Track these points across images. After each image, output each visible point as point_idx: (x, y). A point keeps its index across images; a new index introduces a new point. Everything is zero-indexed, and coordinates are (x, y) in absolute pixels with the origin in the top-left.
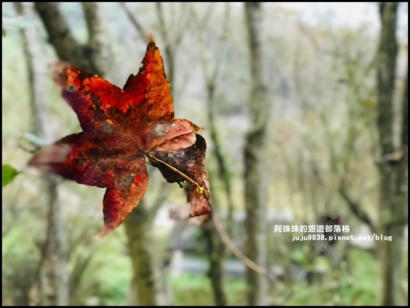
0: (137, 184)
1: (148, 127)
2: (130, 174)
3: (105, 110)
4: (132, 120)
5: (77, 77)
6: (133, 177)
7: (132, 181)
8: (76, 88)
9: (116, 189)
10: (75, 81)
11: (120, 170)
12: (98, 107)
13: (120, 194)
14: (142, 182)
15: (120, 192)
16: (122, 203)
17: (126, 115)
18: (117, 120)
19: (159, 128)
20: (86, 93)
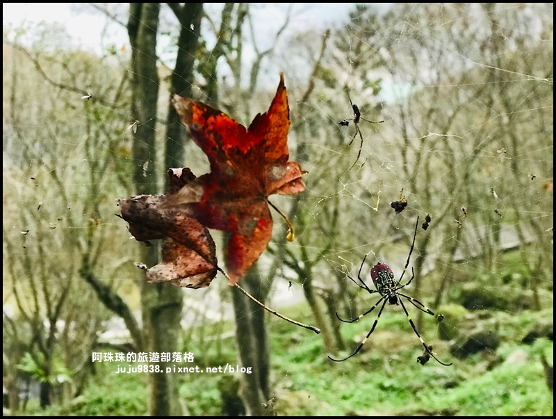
0: (261, 229)
1: (265, 170)
2: (252, 218)
3: (226, 151)
4: (251, 162)
5: (203, 115)
6: (256, 221)
7: (257, 226)
8: (200, 127)
9: (239, 234)
10: (200, 119)
11: (242, 215)
12: (220, 148)
13: (242, 239)
14: (266, 226)
15: (242, 237)
16: (245, 249)
17: (247, 156)
18: (237, 162)
19: (276, 171)
20: (210, 132)
